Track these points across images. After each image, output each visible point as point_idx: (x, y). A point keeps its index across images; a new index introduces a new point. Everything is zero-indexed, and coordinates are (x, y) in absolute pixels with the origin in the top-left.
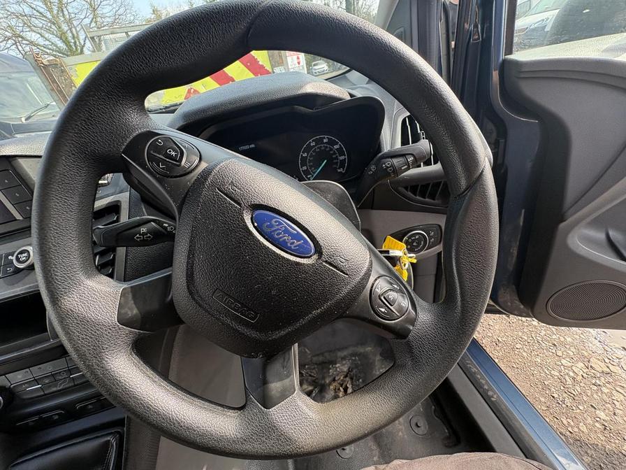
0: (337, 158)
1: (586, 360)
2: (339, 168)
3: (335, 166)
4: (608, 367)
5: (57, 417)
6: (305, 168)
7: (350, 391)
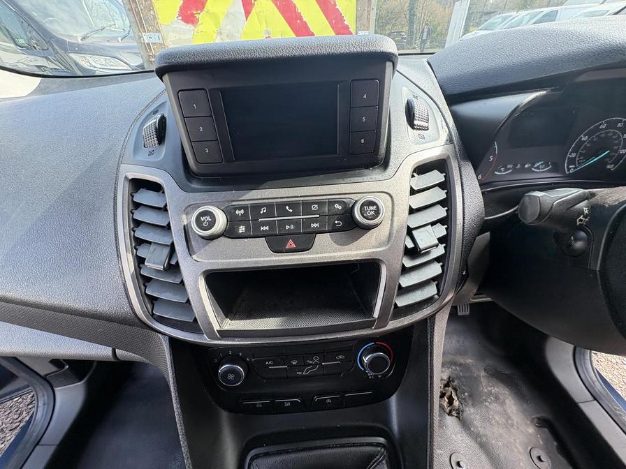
2: (611, 164)
5: (288, 404)
6: (573, 155)
7: (456, 403)
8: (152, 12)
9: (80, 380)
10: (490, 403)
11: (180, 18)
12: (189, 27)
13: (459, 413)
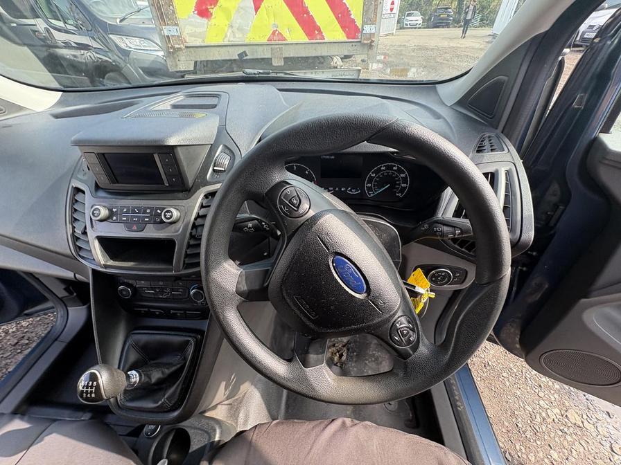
0: (399, 184)
1: (565, 409)
2: (398, 193)
3: (395, 190)
4: (582, 422)
5: (157, 313)
6: (369, 185)
7: (344, 358)
8: (171, 7)
9: (84, 305)
10: (369, 362)
11: (196, 12)
12: (204, 21)
13: (342, 365)
